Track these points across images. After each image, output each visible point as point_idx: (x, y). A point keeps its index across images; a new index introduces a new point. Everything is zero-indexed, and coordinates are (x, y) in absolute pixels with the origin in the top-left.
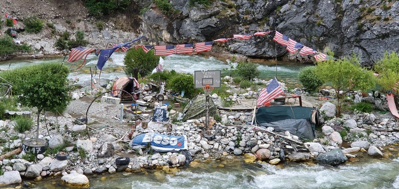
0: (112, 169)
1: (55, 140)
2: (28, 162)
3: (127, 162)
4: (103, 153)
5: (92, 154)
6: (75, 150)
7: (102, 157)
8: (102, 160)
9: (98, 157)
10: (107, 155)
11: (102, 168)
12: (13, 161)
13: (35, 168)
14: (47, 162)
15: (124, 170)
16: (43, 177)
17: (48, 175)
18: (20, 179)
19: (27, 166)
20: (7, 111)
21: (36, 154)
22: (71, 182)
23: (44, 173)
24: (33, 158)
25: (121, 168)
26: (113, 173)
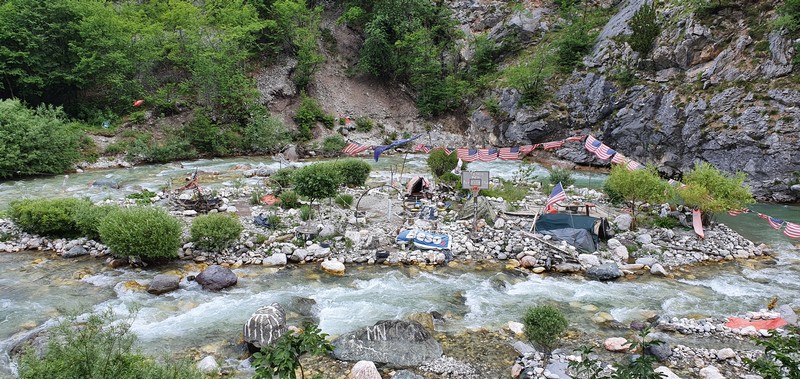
0: (372, 261)
1: (328, 229)
2: (294, 247)
3: (386, 255)
4: (367, 245)
5: (357, 246)
6: (343, 240)
7: (366, 248)
8: (364, 252)
9: (363, 248)
10: (370, 247)
11: (363, 258)
12: (282, 244)
13: (300, 253)
14: (314, 248)
15: (382, 263)
16: (307, 262)
17: (311, 261)
18: (285, 261)
19: (293, 250)
20: (299, 201)
21: (306, 241)
22: (327, 268)
23: (308, 259)
24: (302, 244)
25: (380, 260)
26: (372, 264)
